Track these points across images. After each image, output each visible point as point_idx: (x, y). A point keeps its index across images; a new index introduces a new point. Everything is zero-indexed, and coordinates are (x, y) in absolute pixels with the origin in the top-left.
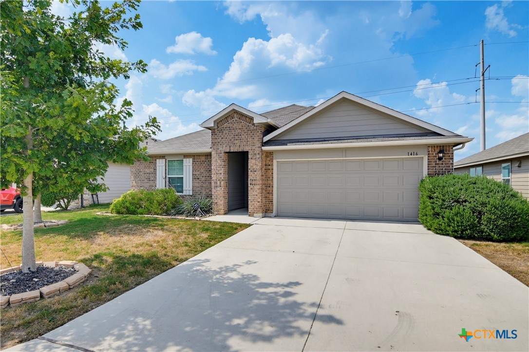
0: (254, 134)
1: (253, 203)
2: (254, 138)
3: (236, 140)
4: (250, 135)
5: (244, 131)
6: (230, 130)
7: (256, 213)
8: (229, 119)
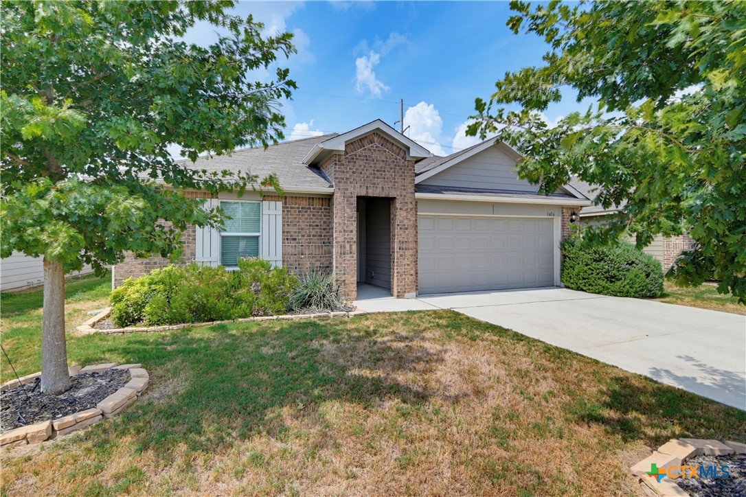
0: (404, 173)
1: (404, 276)
2: (404, 179)
3: (378, 178)
4: (398, 172)
5: (389, 165)
6: (367, 160)
7: (408, 292)
8: (365, 142)
